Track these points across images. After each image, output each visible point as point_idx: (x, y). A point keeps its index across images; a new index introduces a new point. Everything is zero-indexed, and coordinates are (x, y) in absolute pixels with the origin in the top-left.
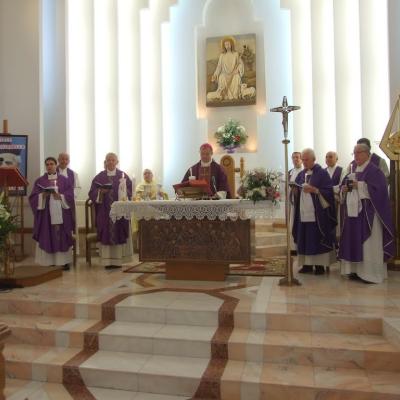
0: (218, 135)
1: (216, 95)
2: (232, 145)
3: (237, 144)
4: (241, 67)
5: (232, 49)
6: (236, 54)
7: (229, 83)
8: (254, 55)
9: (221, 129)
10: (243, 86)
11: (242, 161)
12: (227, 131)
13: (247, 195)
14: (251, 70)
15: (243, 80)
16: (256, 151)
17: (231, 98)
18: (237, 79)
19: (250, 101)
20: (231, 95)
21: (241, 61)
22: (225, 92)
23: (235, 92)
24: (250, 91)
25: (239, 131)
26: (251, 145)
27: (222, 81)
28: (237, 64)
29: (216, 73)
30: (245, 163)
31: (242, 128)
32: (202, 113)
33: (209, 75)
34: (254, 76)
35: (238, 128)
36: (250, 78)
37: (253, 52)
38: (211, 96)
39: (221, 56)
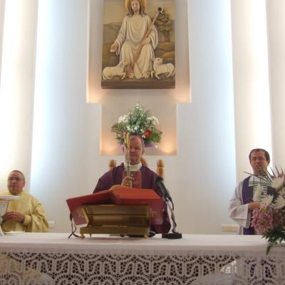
0: (118, 128)
1: (117, 71)
3: (147, 142)
4: (154, 35)
5: (141, 11)
6: (147, 18)
9: (123, 119)
10: (157, 61)
12: (132, 123)
14: (169, 41)
15: (157, 52)
16: (174, 153)
17: (138, 76)
18: (147, 51)
19: (166, 83)
20: (140, 73)
21: (154, 27)
22: (130, 67)
23: (145, 69)
24: (167, 69)
25: (151, 122)
27: (126, 52)
28: (148, 31)
29: (118, 41)
30: (165, 169)
31: (155, 120)
32: (94, 97)
33: (107, 44)
34: (172, 49)
35: (149, 118)
36: (167, 51)
37: (172, 18)
38: (110, 72)
39: (126, 18)
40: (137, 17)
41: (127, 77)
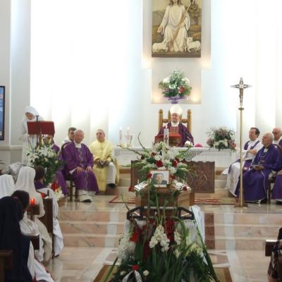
0: (162, 85)
1: (162, 46)
2: (178, 96)
3: (182, 96)
4: (187, 20)
5: (179, 2)
6: (183, 7)
7: (175, 36)
8: (200, 10)
9: (166, 80)
10: (189, 39)
11: (189, 113)
12: (172, 83)
13: (214, 145)
14: (197, 24)
15: (189, 33)
17: (176, 50)
18: (183, 32)
19: (196, 54)
20: (177, 48)
21: (187, 15)
23: (181, 45)
25: (184, 82)
26: (194, 96)
28: (183, 17)
29: (163, 24)
30: (192, 115)
31: (187, 80)
33: (155, 26)
34: (200, 30)
35: (183, 80)
36: (196, 32)
37: (200, 7)
38: (157, 46)
39: (168, 8)
40: (176, 7)
41: (169, 51)
